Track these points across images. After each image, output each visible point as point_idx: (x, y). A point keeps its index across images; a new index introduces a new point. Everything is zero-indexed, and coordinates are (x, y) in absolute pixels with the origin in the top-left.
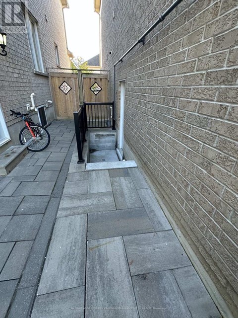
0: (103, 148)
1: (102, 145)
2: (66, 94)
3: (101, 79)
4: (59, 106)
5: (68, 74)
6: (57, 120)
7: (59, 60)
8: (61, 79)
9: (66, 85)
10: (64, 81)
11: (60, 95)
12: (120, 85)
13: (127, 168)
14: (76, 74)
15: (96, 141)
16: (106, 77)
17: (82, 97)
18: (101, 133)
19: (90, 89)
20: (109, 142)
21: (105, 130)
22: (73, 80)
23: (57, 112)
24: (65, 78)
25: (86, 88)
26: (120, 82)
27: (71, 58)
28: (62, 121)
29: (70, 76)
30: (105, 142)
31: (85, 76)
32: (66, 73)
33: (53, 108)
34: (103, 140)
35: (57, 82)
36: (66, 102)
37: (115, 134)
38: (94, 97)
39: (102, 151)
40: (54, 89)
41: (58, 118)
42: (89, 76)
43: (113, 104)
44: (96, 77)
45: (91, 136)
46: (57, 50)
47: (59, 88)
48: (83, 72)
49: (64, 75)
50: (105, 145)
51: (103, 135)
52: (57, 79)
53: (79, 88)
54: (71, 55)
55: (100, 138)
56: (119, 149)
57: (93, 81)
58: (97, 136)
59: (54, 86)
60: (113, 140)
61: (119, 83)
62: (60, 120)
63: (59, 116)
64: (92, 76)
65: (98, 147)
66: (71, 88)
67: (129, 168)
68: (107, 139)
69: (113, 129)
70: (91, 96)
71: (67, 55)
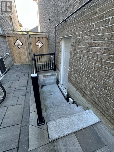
0: (49, 84)
1: (47, 82)
2: (20, 48)
3: (42, 38)
4: (15, 56)
5: (20, 34)
6: (14, 65)
7: (13, 27)
8: (15, 38)
9: (19, 42)
10: (18, 40)
11: (15, 49)
12: (61, 41)
13: (92, 125)
14: (25, 34)
15: (43, 80)
16: (46, 37)
17: (30, 50)
18: (46, 74)
19: (36, 44)
20: (52, 79)
21: (50, 72)
22: (24, 39)
23: (14, 60)
24: (18, 38)
25: (33, 44)
26: (61, 38)
27: (21, 27)
28: (18, 66)
29: (21, 36)
30: (50, 80)
31: (32, 36)
32: (18, 34)
33: (11, 57)
34: (48, 78)
35: (12, 40)
36: (20, 53)
37: (56, 74)
38: (38, 49)
39: (48, 86)
40: (10, 45)
41: (15, 64)
42: (35, 36)
43: (54, 54)
44: (39, 36)
45: (39, 77)
46: (12, 21)
47: (14, 44)
48: (30, 33)
49: (17, 36)
50: (49, 81)
51: (48, 76)
52: (12, 38)
53: (28, 44)
54: (21, 26)
55: (46, 78)
56: (60, 84)
57: (37, 39)
58: (44, 76)
59: (10, 43)
60: (55, 78)
61: (60, 40)
62: (16, 65)
63: (15, 62)
64: (36, 36)
65: (45, 83)
66: (23, 44)
67: (94, 124)
68: (51, 77)
69: (54, 71)
70: (36, 49)
71: (19, 25)
